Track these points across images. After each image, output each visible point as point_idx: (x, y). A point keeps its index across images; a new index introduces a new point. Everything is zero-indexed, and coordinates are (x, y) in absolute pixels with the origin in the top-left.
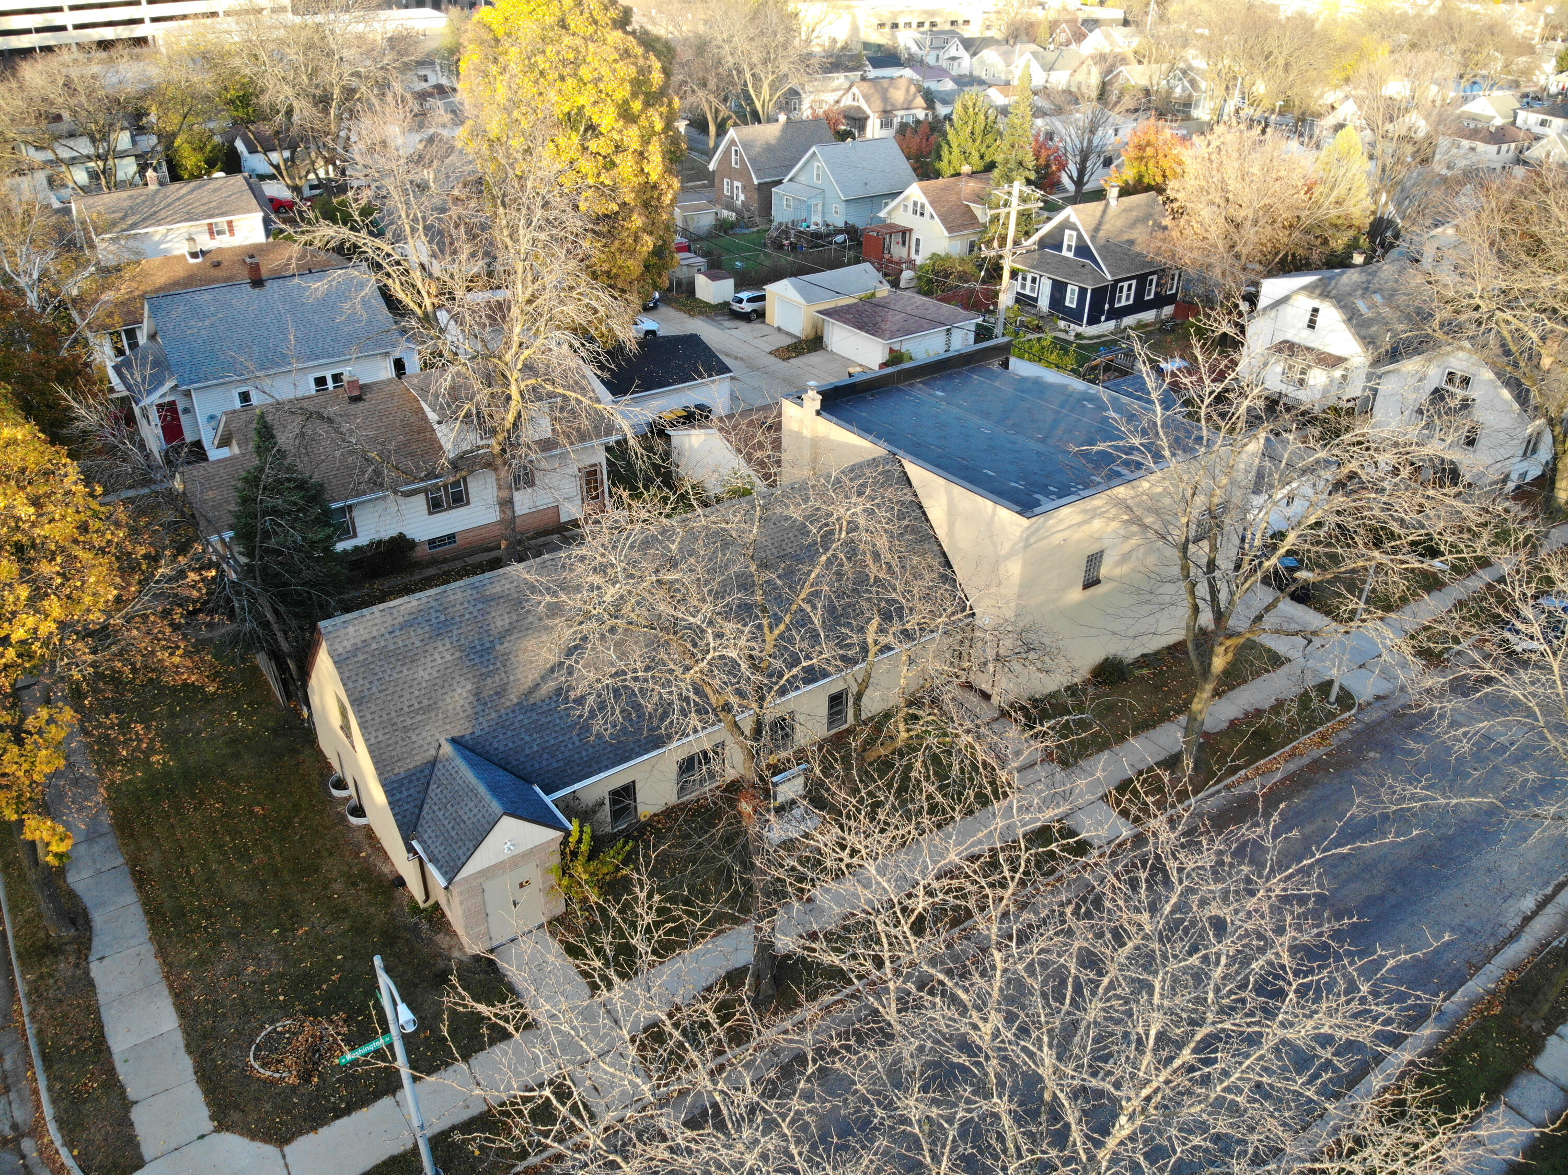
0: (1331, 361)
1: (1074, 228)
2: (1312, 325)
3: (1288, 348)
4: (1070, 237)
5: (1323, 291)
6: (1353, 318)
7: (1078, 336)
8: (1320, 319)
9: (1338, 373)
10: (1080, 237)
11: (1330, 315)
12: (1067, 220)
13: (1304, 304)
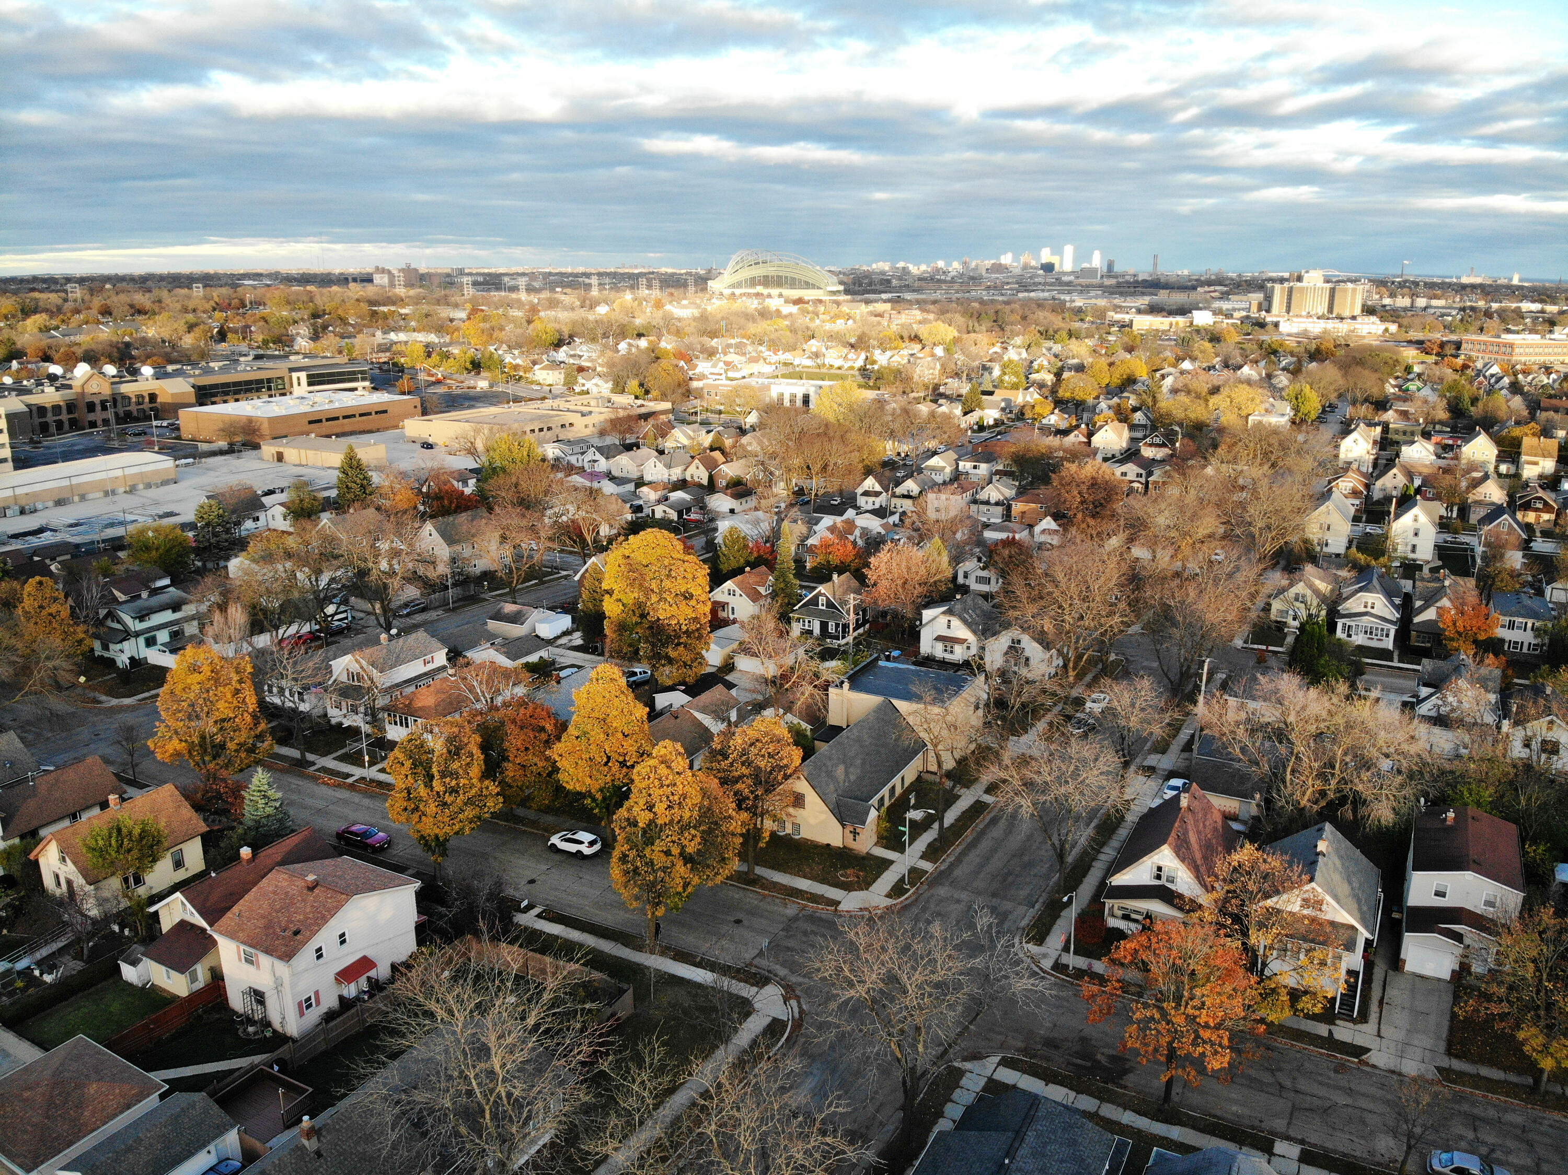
0: (961, 641)
1: (824, 595)
2: (949, 627)
3: (939, 638)
4: (822, 600)
5: (950, 612)
6: (965, 621)
7: (839, 645)
8: (952, 624)
9: (965, 645)
10: (828, 598)
11: (956, 622)
12: (820, 594)
13: (944, 620)
